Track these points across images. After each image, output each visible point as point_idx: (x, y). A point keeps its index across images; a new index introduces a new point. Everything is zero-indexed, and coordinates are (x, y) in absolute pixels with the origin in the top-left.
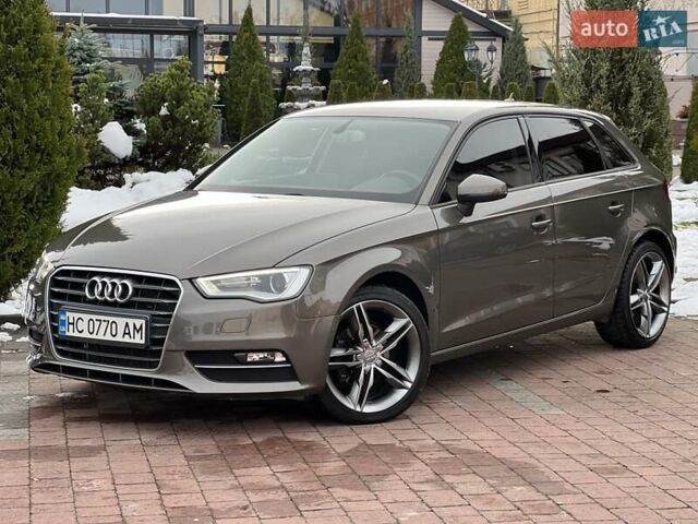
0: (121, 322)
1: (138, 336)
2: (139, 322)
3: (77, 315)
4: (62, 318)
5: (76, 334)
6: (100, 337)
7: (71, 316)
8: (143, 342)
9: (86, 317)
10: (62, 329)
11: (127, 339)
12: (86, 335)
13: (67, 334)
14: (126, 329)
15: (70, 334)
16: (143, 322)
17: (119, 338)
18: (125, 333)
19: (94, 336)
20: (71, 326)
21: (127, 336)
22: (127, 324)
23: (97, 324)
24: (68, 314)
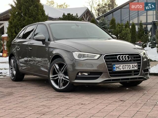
0: (131, 65)
1: (136, 68)
2: (136, 64)
3: (119, 65)
4: (114, 66)
5: (119, 70)
6: (126, 69)
7: (117, 66)
8: (137, 69)
9: (122, 65)
10: (114, 69)
11: (133, 69)
12: (122, 70)
13: (116, 70)
14: (133, 66)
15: (117, 70)
16: (137, 64)
17: (131, 69)
18: (132, 67)
19: (124, 70)
20: (117, 68)
21: (133, 68)
22: (133, 65)
23: (125, 66)
24: (116, 65)
